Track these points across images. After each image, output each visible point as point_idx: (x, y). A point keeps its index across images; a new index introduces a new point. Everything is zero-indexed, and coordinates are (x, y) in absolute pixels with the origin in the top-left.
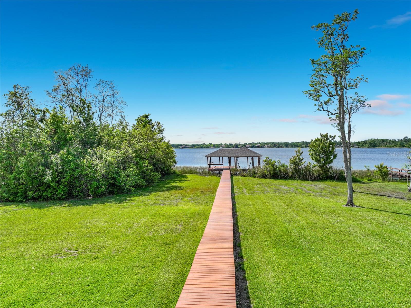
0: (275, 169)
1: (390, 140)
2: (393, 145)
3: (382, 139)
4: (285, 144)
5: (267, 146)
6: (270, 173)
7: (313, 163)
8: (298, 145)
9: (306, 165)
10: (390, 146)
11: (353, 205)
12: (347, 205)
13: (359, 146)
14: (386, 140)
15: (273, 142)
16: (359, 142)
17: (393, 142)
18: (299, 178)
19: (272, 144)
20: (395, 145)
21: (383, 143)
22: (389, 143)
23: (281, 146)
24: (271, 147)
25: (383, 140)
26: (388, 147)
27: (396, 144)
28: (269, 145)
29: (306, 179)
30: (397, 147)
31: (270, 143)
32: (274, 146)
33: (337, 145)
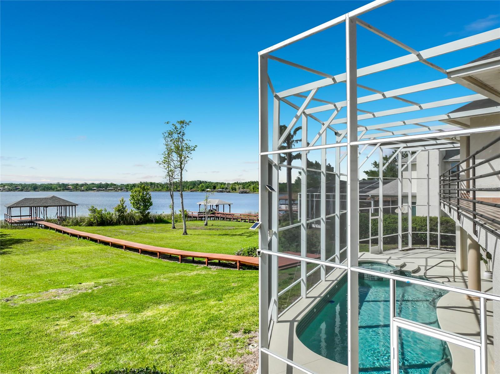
0: (102, 217)
1: (158, 184)
2: (160, 188)
3: (150, 182)
4: (33, 186)
5: (2, 189)
6: (97, 221)
7: (135, 211)
8: (53, 188)
9: (128, 212)
10: (158, 189)
11: (187, 234)
12: (184, 234)
13: (128, 190)
14: (154, 184)
15: (12, 184)
16: (128, 185)
17: (160, 186)
18: (124, 224)
19: (10, 186)
20: (162, 189)
21: (152, 186)
22: (157, 186)
23: (27, 189)
24: (9, 190)
25: (151, 184)
26: (156, 190)
27: (163, 187)
28: (6, 187)
29: (131, 224)
30: (164, 190)
31: (7, 184)
32: (14, 188)
33: (102, 188)
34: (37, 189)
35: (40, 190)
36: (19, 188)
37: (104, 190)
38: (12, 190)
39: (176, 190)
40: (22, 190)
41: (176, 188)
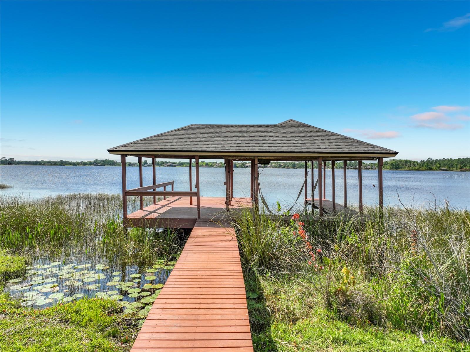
2: (418, 167)
22: (413, 164)
27: (421, 166)
34: (296, 166)
35: (298, 168)
36: (282, 166)
37: (353, 168)
38: (277, 167)
39: (439, 169)
40: (284, 167)
41: (440, 167)
